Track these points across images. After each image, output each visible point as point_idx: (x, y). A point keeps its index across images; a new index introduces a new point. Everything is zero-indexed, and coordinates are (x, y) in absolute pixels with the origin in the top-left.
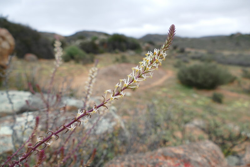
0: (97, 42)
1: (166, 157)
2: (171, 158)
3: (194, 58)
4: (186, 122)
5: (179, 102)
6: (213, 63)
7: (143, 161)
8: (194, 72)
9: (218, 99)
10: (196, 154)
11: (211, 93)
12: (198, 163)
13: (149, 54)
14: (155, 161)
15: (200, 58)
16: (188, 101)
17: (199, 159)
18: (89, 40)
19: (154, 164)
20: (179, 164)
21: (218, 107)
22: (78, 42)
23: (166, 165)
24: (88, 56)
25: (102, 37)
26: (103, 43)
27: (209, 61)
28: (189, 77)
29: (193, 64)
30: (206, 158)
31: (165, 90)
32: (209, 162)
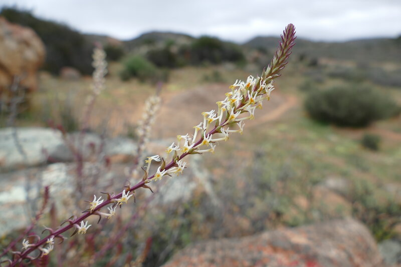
0: (174, 50)
1: (275, 249)
2: (285, 250)
3: (333, 76)
4: (315, 183)
5: (305, 147)
6: (366, 85)
7: (236, 253)
8: (332, 99)
9: (371, 145)
10: (329, 243)
11: (359, 134)
12: (331, 261)
13: (238, 85)
14: (256, 255)
15: (344, 76)
16: (321, 147)
17: (333, 253)
18: (160, 46)
19: (255, 261)
20: (296, 263)
21: (371, 157)
22: (144, 50)
23: (275, 264)
24: (159, 72)
25: (183, 42)
26: (184, 51)
27: (359, 80)
28: (325, 107)
29: (332, 85)
30: (344, 250)
31: (283, 127)
32: (350, 258)
